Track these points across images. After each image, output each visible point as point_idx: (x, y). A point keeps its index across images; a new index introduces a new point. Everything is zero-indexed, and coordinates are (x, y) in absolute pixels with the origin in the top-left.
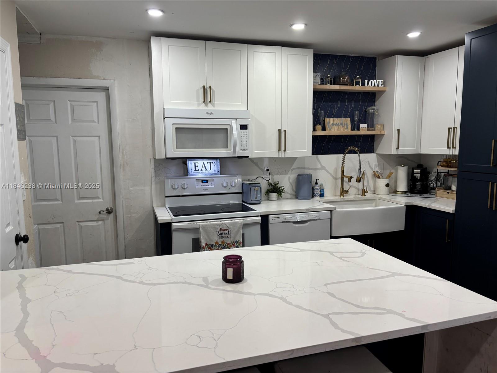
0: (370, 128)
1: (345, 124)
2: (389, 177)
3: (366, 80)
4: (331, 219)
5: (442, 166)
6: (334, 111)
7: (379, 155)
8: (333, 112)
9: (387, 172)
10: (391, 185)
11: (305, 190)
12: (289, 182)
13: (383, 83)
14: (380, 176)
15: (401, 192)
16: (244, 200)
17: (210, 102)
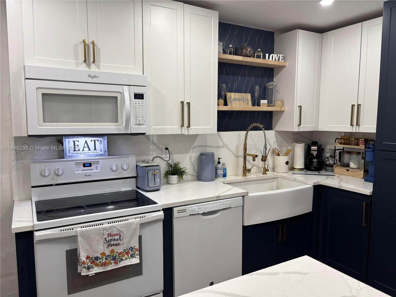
0: (269, 104)
1: (245, 99)
2: (287, 154)
3: (267, 53)
4: (243, 206)
5: (340, 144)
7: (278, 132)
8: (234, 86)
9: (284, 150)
10: (290, 163)
11: (209, 171)
12: (190, 162)
13: (283, 58)
14: (280, 153)
15: (298, 169)
16: (139, 186)
17: (94, 62)
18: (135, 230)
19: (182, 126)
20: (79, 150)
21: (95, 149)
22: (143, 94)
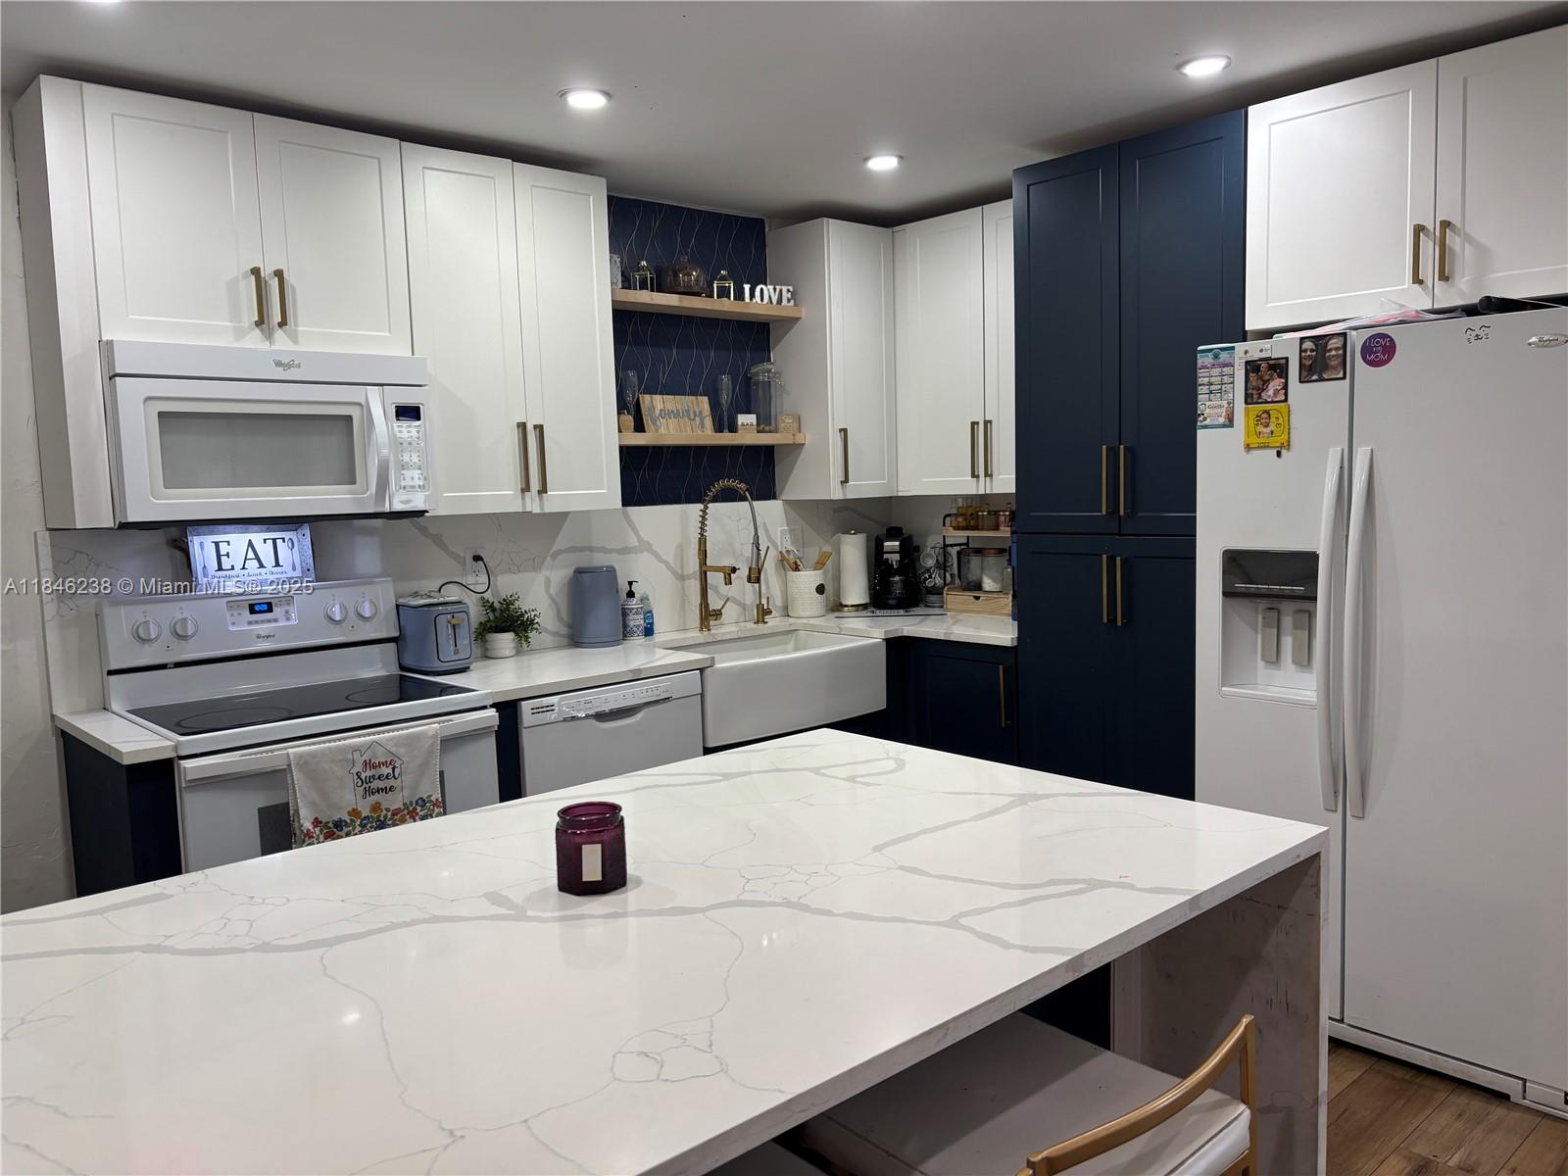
0: (762, 426)
1: (695, 412)
2: (819, 565)
3: (747, 283)
4: (702, 695)
5: (957, 528)
6: (664, 374)
7: (791, 504)
8: (661, 376)
9: (813, 554)
10: (829, 589)
11: (602, 617)
12: (546, 596)
13: (792, 296)
14: (799, 563)
15: (852, 606)
17: (283, 324)
18: (430, 752)
19: (526, 488)
20: (233, 568)
21: (277, 564)
22: (418, 408)
